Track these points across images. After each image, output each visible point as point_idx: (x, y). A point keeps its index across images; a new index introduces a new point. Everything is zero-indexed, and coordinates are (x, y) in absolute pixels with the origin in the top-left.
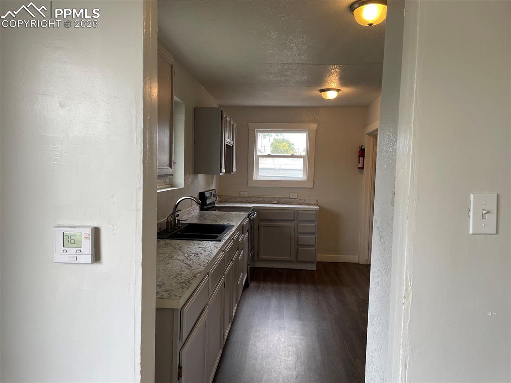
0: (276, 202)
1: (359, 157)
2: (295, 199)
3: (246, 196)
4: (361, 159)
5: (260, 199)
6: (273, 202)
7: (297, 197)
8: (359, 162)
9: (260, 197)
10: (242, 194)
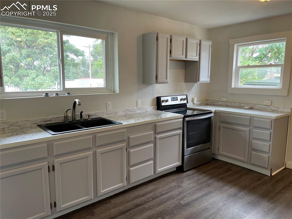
2: (269, 106)
3: (226, 101)
6: (245, 108)
9: (236, 102)
10: (222, 99)
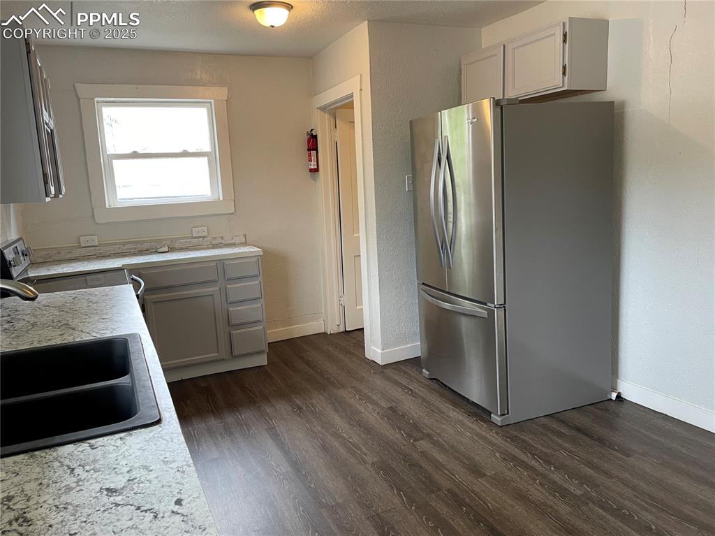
0: (166, 249)
1: (309, 150)
2: (204, 237)
4: (314, 153)
5: (127, 246)
6: (161, 250)
7: (206, 234)
8: (310, 160)
9: (128, 243)
10: (84, 241)
